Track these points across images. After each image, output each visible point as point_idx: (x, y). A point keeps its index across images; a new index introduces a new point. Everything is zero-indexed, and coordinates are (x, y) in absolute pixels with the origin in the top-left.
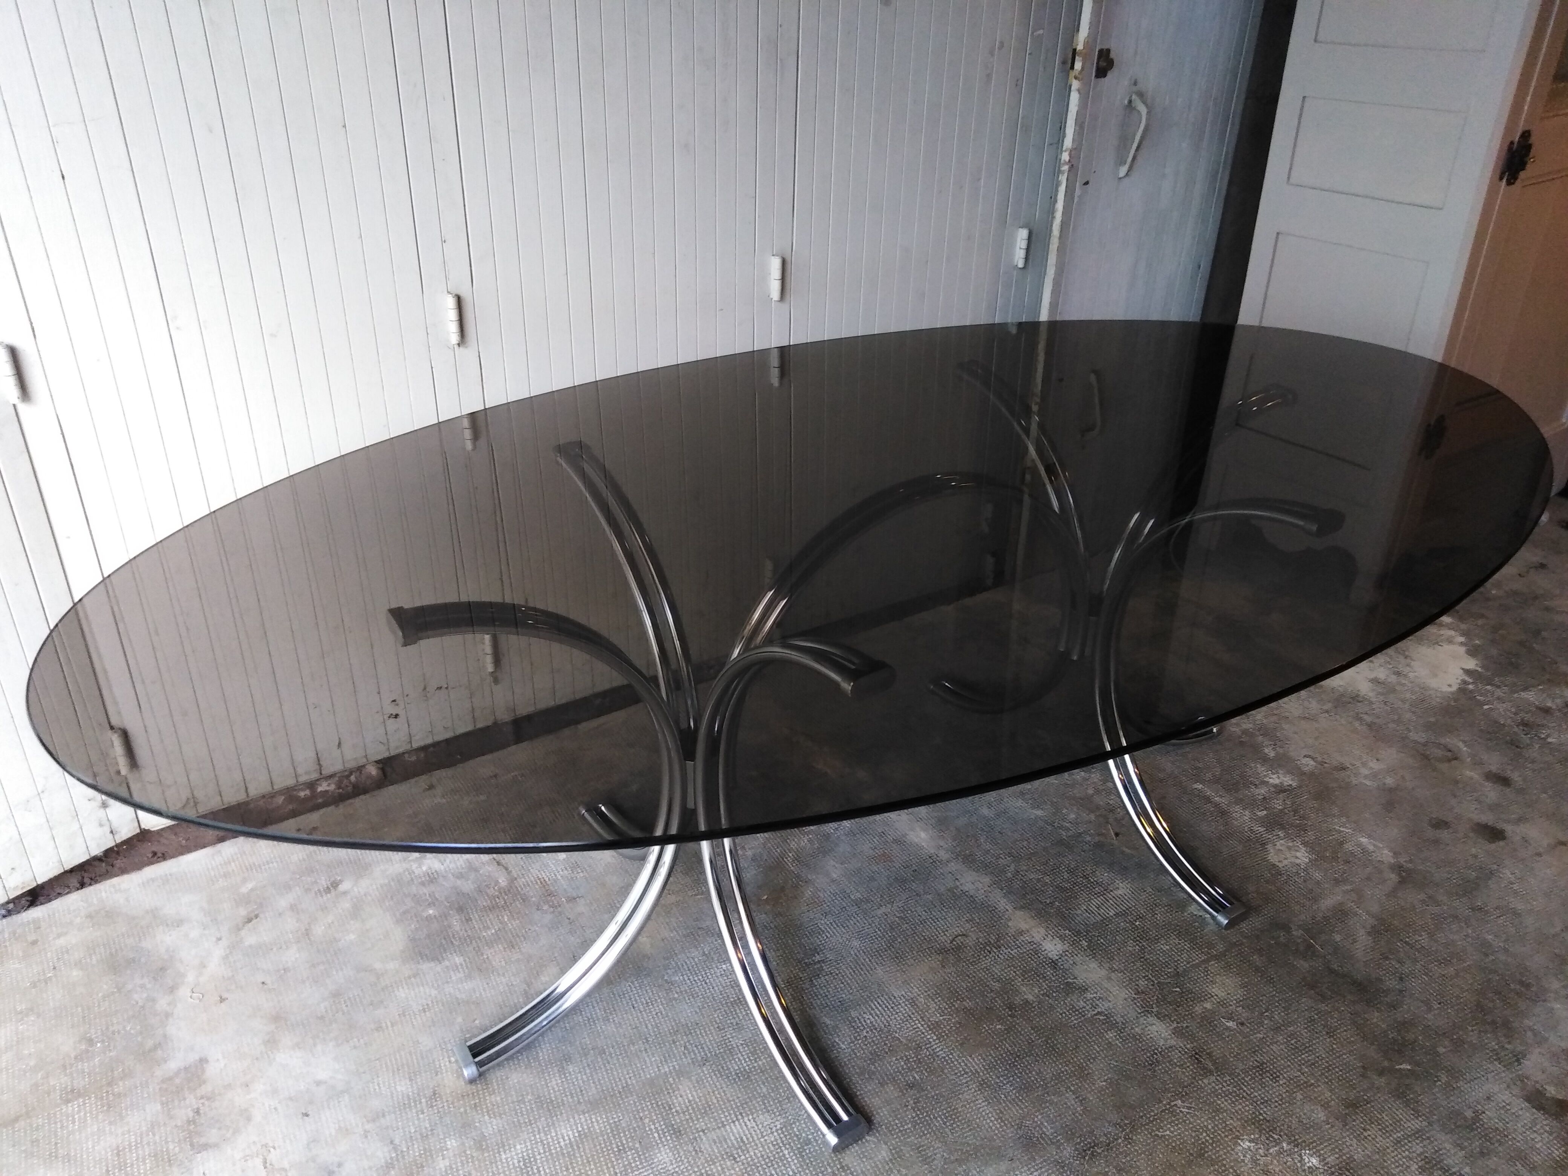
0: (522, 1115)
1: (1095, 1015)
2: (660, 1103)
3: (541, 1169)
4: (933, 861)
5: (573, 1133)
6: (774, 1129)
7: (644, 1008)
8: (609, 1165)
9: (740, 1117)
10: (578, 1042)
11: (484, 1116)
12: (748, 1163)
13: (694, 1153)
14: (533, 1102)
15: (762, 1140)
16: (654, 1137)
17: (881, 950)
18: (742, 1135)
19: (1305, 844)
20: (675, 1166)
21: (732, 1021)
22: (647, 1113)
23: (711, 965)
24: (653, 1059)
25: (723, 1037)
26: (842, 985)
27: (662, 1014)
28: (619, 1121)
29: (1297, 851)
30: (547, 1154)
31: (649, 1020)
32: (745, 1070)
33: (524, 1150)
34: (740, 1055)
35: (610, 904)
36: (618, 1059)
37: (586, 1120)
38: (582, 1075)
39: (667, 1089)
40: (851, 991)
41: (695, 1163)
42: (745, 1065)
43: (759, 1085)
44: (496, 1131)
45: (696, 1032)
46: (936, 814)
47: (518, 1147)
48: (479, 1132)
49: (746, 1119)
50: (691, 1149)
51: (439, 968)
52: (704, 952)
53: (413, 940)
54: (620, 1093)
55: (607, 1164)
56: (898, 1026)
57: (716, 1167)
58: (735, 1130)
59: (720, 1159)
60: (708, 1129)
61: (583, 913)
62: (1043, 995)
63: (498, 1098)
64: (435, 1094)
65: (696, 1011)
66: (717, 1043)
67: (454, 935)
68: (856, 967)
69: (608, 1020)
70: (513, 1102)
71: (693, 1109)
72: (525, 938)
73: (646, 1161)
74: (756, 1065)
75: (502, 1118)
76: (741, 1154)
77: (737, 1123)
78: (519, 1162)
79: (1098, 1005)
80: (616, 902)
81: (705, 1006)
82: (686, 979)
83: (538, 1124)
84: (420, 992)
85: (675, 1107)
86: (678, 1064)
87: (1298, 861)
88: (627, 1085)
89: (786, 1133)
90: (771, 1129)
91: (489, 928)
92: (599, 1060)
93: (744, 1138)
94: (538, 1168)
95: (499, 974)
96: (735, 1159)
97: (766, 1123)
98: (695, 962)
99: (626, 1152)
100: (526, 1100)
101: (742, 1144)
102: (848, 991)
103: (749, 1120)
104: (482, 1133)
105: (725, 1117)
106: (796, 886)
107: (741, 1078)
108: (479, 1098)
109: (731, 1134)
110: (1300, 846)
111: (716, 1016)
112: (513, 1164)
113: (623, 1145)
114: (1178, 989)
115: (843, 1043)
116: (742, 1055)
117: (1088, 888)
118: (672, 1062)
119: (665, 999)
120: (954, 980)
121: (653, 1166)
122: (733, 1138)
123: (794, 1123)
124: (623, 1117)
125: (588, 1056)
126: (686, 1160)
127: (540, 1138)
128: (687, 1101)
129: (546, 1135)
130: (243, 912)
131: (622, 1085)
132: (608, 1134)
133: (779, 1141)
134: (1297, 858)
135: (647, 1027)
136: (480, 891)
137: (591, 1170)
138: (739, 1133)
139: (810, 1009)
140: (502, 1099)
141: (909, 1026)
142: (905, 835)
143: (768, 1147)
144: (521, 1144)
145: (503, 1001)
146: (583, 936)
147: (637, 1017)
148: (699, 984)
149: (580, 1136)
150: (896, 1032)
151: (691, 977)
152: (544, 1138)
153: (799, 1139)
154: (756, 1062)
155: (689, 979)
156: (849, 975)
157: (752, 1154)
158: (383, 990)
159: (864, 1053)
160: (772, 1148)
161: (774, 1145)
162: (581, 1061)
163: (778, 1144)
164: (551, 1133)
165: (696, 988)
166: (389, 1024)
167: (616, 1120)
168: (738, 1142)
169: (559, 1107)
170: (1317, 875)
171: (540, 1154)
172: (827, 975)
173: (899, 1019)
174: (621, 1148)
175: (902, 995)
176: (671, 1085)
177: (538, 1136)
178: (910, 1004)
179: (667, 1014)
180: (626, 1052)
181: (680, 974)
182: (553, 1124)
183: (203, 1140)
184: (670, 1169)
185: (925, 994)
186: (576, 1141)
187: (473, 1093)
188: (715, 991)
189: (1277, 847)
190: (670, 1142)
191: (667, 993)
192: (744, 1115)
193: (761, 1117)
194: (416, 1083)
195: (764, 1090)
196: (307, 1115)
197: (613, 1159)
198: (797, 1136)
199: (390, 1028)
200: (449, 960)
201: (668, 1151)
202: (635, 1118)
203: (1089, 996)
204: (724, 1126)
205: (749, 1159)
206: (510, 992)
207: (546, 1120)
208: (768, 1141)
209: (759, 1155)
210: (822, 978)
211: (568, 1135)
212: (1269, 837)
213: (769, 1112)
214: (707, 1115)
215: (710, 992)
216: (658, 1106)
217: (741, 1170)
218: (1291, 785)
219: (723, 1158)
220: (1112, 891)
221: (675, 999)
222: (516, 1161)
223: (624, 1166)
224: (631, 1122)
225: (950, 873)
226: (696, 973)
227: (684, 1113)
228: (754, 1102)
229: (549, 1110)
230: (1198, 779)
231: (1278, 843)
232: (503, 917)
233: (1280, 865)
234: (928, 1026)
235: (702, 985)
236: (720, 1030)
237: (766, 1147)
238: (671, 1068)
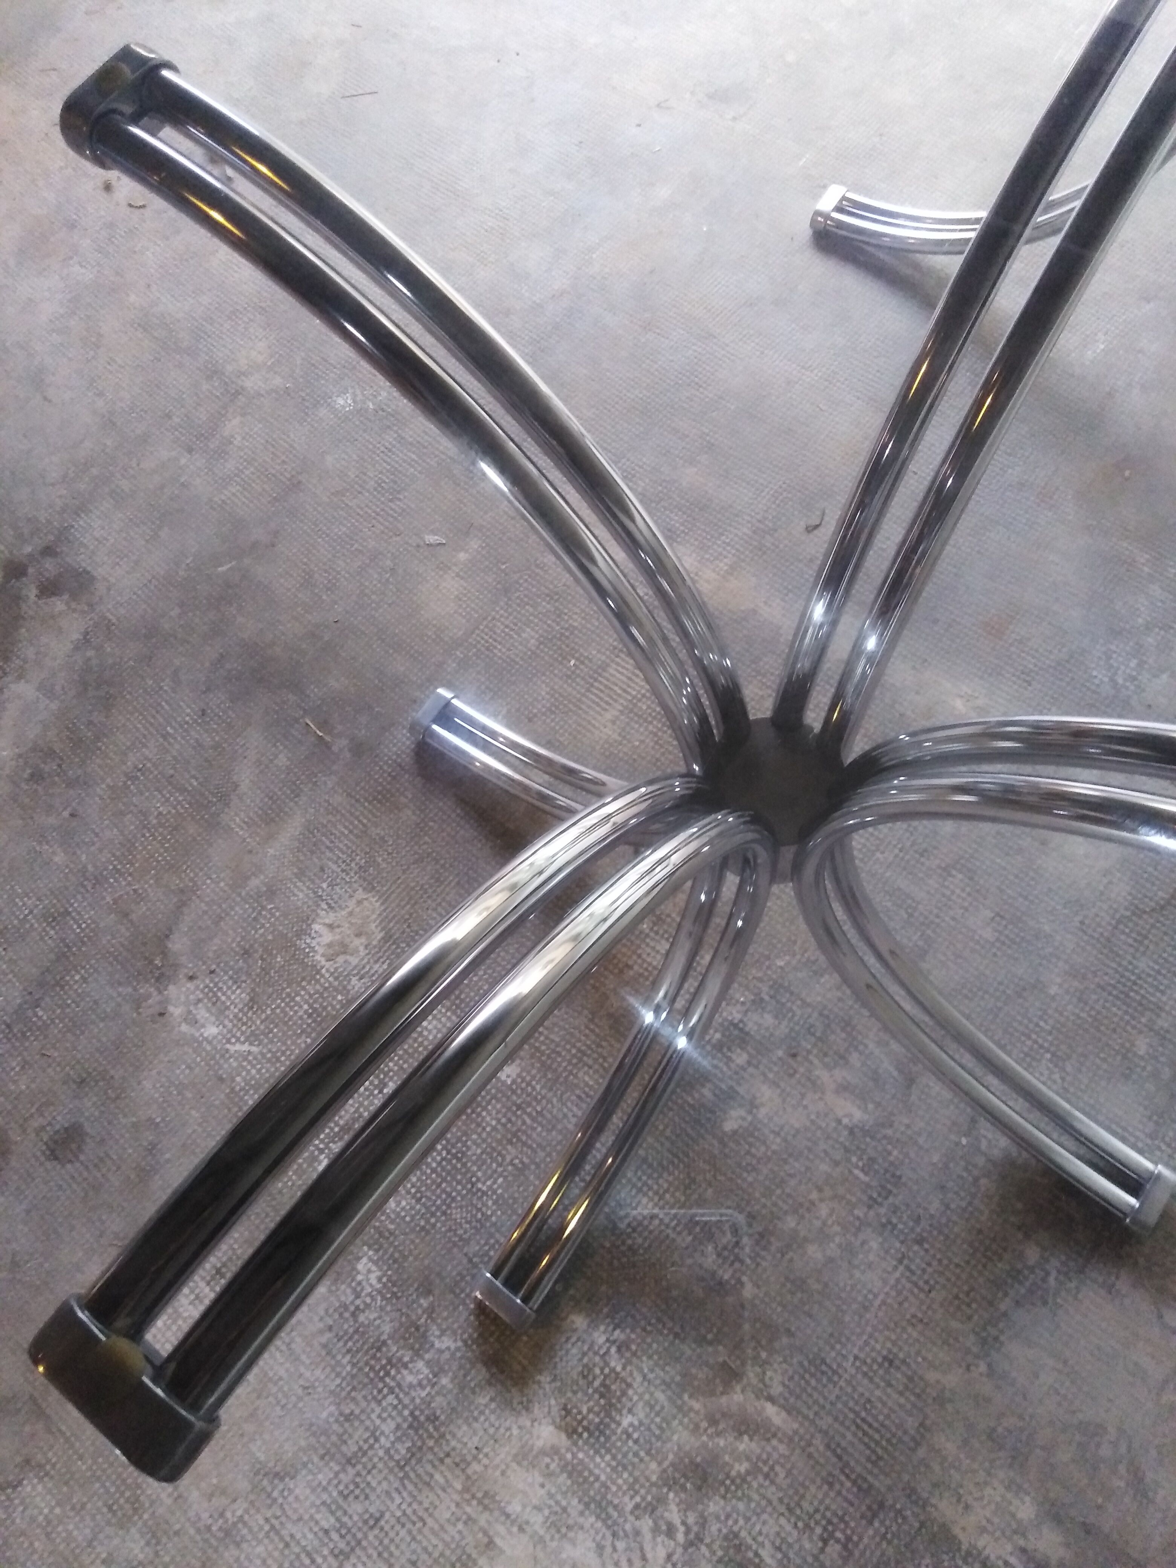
29: (330, 945)
87: (330, 918)
110: (323, 963)
134: (331, 927)
170: (301, 895)
189: (363, 940)
212: (376, 967)
231: (362, 952)
233: (360, 894)
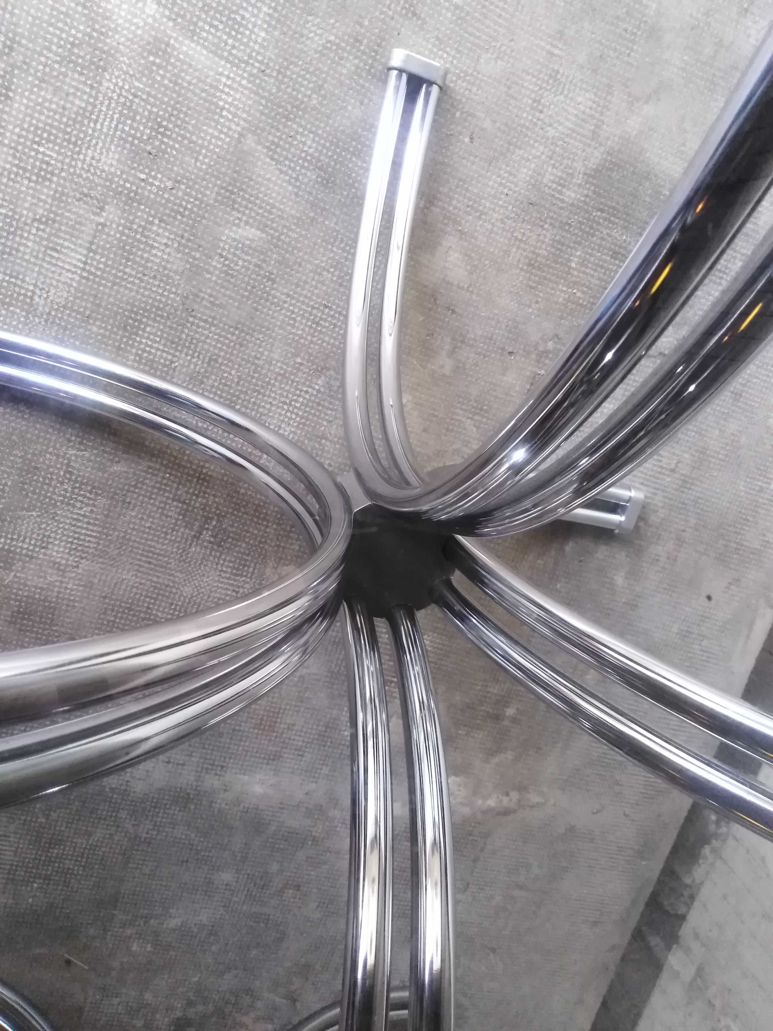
0: (299, 76)
2: (179, 217)
3: (213, 30)
5: (226, 102)
6: (37, 291)
7: (316, 316)
8: (151, 100)
9: (85, 274)
10: (337, 212)
11: (337, 37)
12: (22, 229)
13: (86, 191)
14: (306, 99)
15: (37, 269)
16: (141, 172)
17: (154, 604)
18: (61, 256)
20: (88, 159)
21: (211, 381)
22: (180, 194)
23: (302, 429)
24: (240, 263)
25: (200, 353)
26: (148, 525)
27: (289, 324)
28: (197, 160)
30: (226, 54)
31: (294, 305)
32: (137, 334)
33: (253, 37)
34: (161, 347)
35: (486, 411)
36: (276, 230)
37: (230, 129)
38: (291, 177)
39: (189, 240)
40: (131, 526)
41: (72, 181)
42: (144, 341)
43: (105, 328)
44: (306, 32)
45: (233, 334)
47: (263, 34)
48: (321, 14)
49: (77, 278)
50: (93, 193)
51: (578, 165)
52: (326, 439)
53: (647, 176)
54: (232, 193)
55: (155, 97)
56: (43, 526)
57: (48, 196)
59: (54, 209)
60: (101, 231)
61: (503, 374)
63: (345, 71)
64: (414, 14)
65: (259, 359)
66: (199, 341)
67: (610, 222)
68: (157, 560)
69: (336, 267)
70: (325, 81)
71: (139, 241)
72: (532, 287)
73: (121, 138)
74: (134, 351)
75: (316, 52)
76: (40, 233)
77: (82, 266)
78: (243, 17)
80: (484, 420)
81: (256, 375)
82: (310, 390)
83: (272, 81)
84: (567, 119)
85: (159, 227)
86: (210, 280)
88: (233, 209)
89: (21, 298)
90: (41, 290)
91: (582, 264)
92: (293, 212)
93: (56, 255)
94: (216, 27)
95: (507, 217)
96: (40, 221)
97: (53, 291)
98: (323, 419)
99: (152, 129)
100: (314, 96)
101: (51, 245)
102: (134, 523)
103: (72, 279)
104: (316, 15)
105: (99, 262)
107: (131, 321)
108: (364, 53)
109: (73, 247)
111: (233, 372)
112: (246, 9)
113: (163, 135)
115: (75, 455)
116: (158, 349)
117: (33, 867)
118: (219, 277)
119: (304, 345)
120: (46, 632)
121: (109, 140)
122: (66, 244)
123: (27, 318)
124: (196, 166)
125: (309, 206)
126: (84, 176)
127: (253, 65)
128: (156, 245)
129: (251, 75)
131: (240, 204)
132: (192, 134)
133: (19, 282)
135: (288, 295)
137: (163, 77)
138: (65, 255)
139: (150, 467)
140: (341, 75)
141: (35, 536)
142: (276, 772)
143: (22, 266)
144: (264, 39)
145: (467, 190)
146: (472, 346)
147: (310, 299)
148: (290, 396)
149: (217, 106)
150: (38, 516)
151: (307, 396)
152: (248, 69)
154: (137, 354)
155: (307, 392)
156: (153, 544)
157: (30, 244)
158: (609, 86)
159: (44, 463)
160: (17, 268)
161: (19, 273)
162: (310, 193)
163: (17, 278)
164: (249, 82)
165: (287, 388)
166: (556, 51)
167: (201, 158)
168: (57, 244)
169: (274, 119)
171: (234, 47)
172: (175, 524)
173: (53, 535)
174: (161, 130)
175: (77, 567)
176: (191, 249)
177: (257, 65)
178: (59, 564)
179: (285, 330)
180: (276, 246)
181: (322, 390)
182: (257, 94)
184: (90, 151)
185: (56, 589)
186: (214, 96)
187: (376, 52)
188: (266, 402)
190: (122, 183)
191: (310, 355)
192: (84, 281)
193: (65, 295)
194: (448, 9)
195: (95, 329)
197: (155, 110)
198: (10, 304)
199: (548, 47)
200: (580, 185)
201: (113, 170)
202: (184, 177)
204: (90, 250)
205: (26, 235)
206: (472, 207)
207: (269, 92)
208: (29, 273)
209: (22, 249)
210: (176, 516)
211: (228, 94)
213: (64, 307)
214: (119, 248)
215: (269, 396)
216: (178, 212)
217: (21, 215)
219: (52, 212)
221: (296, 355)
222: (247, 16)
223: (136, 113)
224: (183, 168)
225: (183, 765)
226: (307, 406)
227: (144, 228)
228: (89, 305)
229: (280, 106)
232: (583, 292)
234: (15, 553)
235: (287, 397)
236: (210, 359)
237: (24, 264)
238: (211, 269)
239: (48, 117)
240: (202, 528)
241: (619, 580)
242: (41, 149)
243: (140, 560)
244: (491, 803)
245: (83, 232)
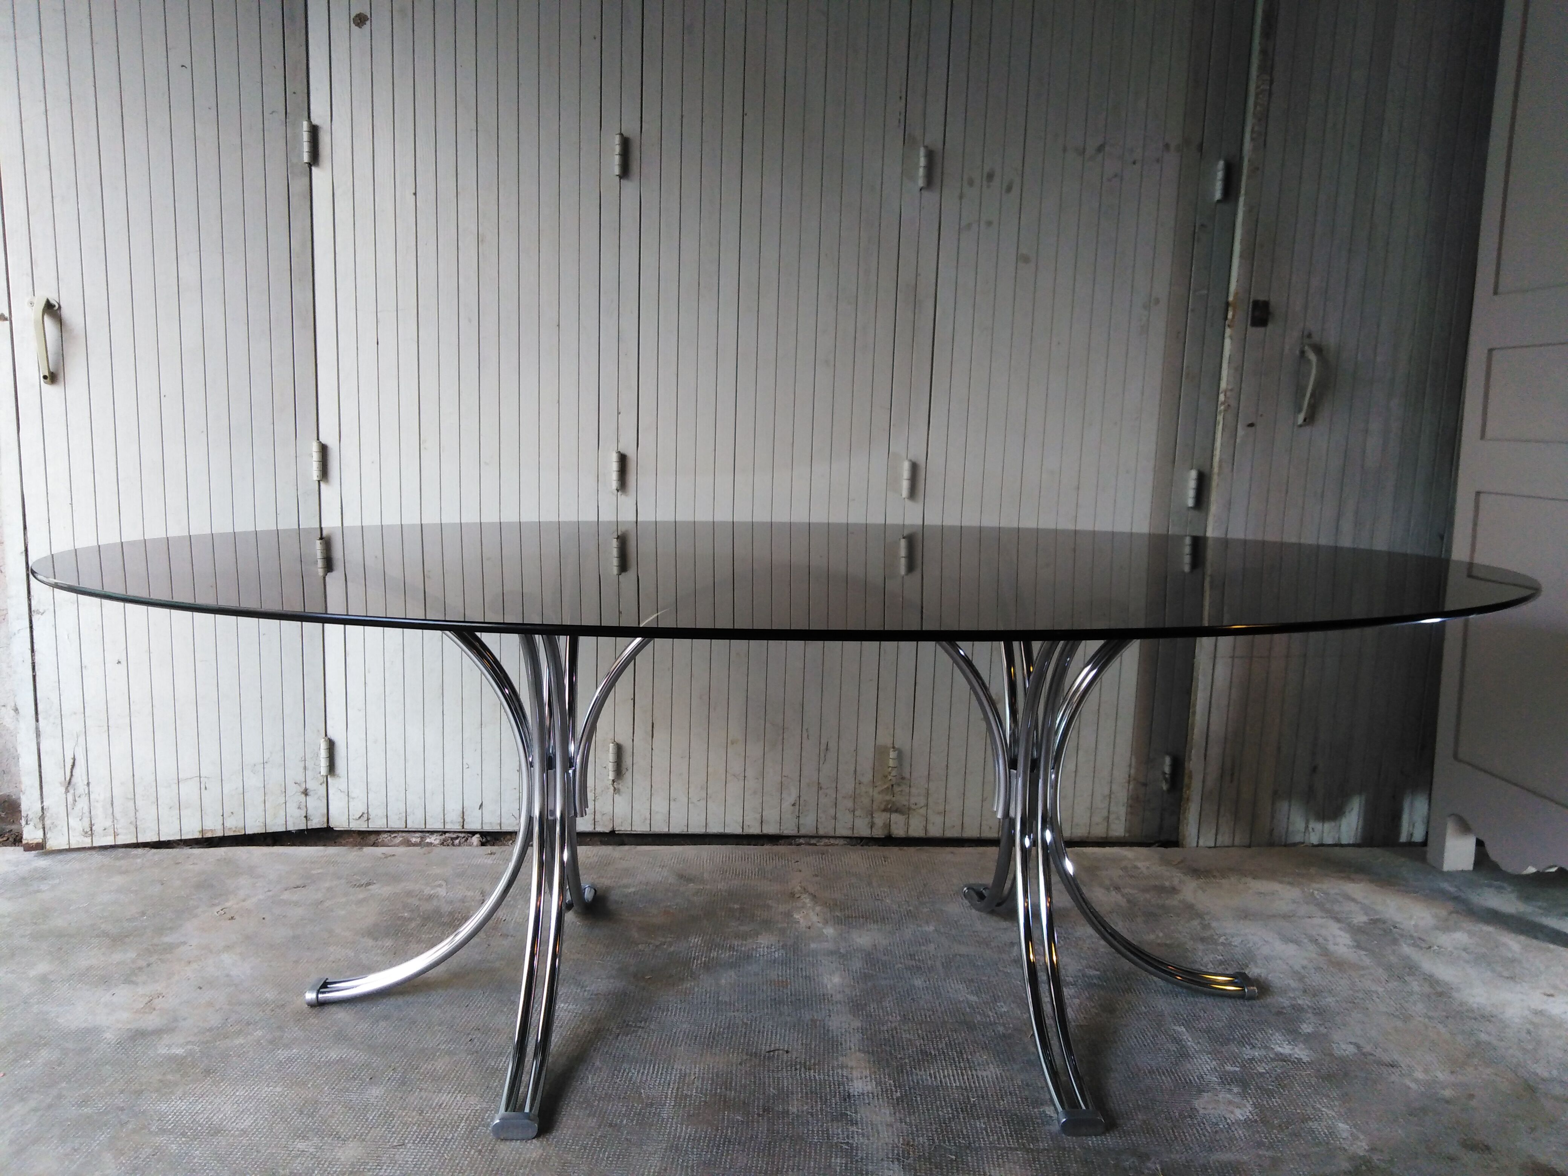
0: (319, 1035)
1: (842, 1143)
2: (413, 1063)
3: (292, 1067)
4: (824, 998)
5: (337, 1057)
7: (474, 1008)
9: (457, 1092)
10: (405, 1012)
11: (296, 1027)
13: (398, 1099)
14: (335, 1031)
15: (456, 1111)
16: (384, 1080)
17: (701, 1037)
18: (445, 1102)
19: (1255, 1105)
20: (376, 1101)
22: (397, 1065)
24: (442, 1039)
26: (639, 1047)
27: (482, 1017)
29: (1239, 1107)
30: (306, 1061)
31: (468, 1016)
33: (295, 1054)
36: (418, 1030)
37: (354, 1053)
38: (384, 1030)
39: (429, 1057)
40: (642, 1053)
44: (293, 1038)
46: (866, 971)
47: (294, 1051)
49: (460, 1094)
50: (400, 1096)
53: (376, 925)
54: (395, 1048)
56: (651, 1086)
58: (445, 1098)
60: (426, 1089)
62: (808, 1113)
63: (317, 1022)
66: (498, 1046)
67: (403, 930)
68: (665, 1039)
69: (441, 1007)
70: (323, 1027)
71: (432, 1075)
73: (361, 1091)
75: (305, 1033)
76: (430, 1112)
77: (450, 1094)
79: (852, 1137)
83: (323, 1044)
84: (344, 951)
85: (420, 1069)
86: (455, 1048)
87: (1229, 1115)
88: (405, 1046)
89: (477, 1114)
90: (470, 1107)
92: (406, 1026)
93: (444, 1105)
96: (421, 1113)
97: (471, 1103)
99: (355, 1080)
100: (332, 1029)
102: (639, 1051)
103: (461, 1097)
104: (283, 1035)
105: (447, 1088)
106: (683, 979)
107: (488, 1071)
108: (306, 1018)
109: (438, 1099)
110: (1248, 1106)
112: (279, 1058)
113: (359, 1075)
114: (954, 1157)
115: (594, 1078)
117: (954, 1060)
118: (453, 1044)
120: (739, 1075)
121: (363, 1095)
122: (436, 1101)
124: (380, 1061)
125: (402, 1021)
126: (388, 1100)
127: (313, 1051)
128: (433, 1069)
129: (319, 1051)
130: (298, 883)
131: (402, 1044)
132: (357, 1066)
133: (466, 1116)
134: (1232, 1112)
135: (462, 1020)
136: (451, 913)
138: (444, 1100)
139: (594, 1051)
141: (660, 1089)
142: (819, 975)
144: (298, 1050)
147: (463, 1012)
149: (339, 1060)
150: (644, 1089)
152: (315, 1053)
153: (482, 1121)
156: (653, 1042)
157: (438, 1115)
158: (325, 944)
159: (601, 1091)
160: (456, 1118)
161: (459, 1117)
162: (394, 1022)
163: (463, 1117)
164: (324, 1052)
166: (305, 961)
167: (373, 1061)
168: (437, 1105)
169: (347, 1040)
170: (1240, 1132)
171: (301, 1060)
172: (636, 1036)
173: (658, 1081)
175: (681, 1069)
176: (434, 1056)
177: (313, 1049)
178: (680, 1077)
180: (429, 1029)
182: (331, 1048)
183: (135, 978)
184: (371, 1101)
185: (701, 1075)
186: (333, 1062)
189: (1216, 1098)
190: (391, 1086)
193: (473, 1098)
196: (200, 988)
197: (343, 1081)
199: (302, 964)
201: (383, 1090)
202: (386, 1065)
203: (855, 1129)
204: (439, 1092)
205: (432, 1118)
207: (330, 1043)
208: (459, 1113)
209: (442, 1118)
210: (629, 1038)
211: (332, 1057)
212: (1218, 1088)
213: (482, 1097)
214: (436, 1082)
216: (410, 1064)
218: (1301, 1059)
219: (414, 1109)
220: (976, 1070)
221: (502, 1011)
223: (345, 1088)
224: (381, 1066)
225: (830, 1010)
227: (422, 1074)
228: (479, 1087)
229: (339, 1039)
230: (1187, 1024)
231: (1221, 1095)
233: (1202, 1111)
234: (677, 1095)
237: (452, 1116)
238: (447, 1048)
239: (348, 1118)
240: (635, 1026)
241: (632, 890)
242: (371, 1118)
243: (667, 1046)
244: (807, 901)
245: (427, 1097)
